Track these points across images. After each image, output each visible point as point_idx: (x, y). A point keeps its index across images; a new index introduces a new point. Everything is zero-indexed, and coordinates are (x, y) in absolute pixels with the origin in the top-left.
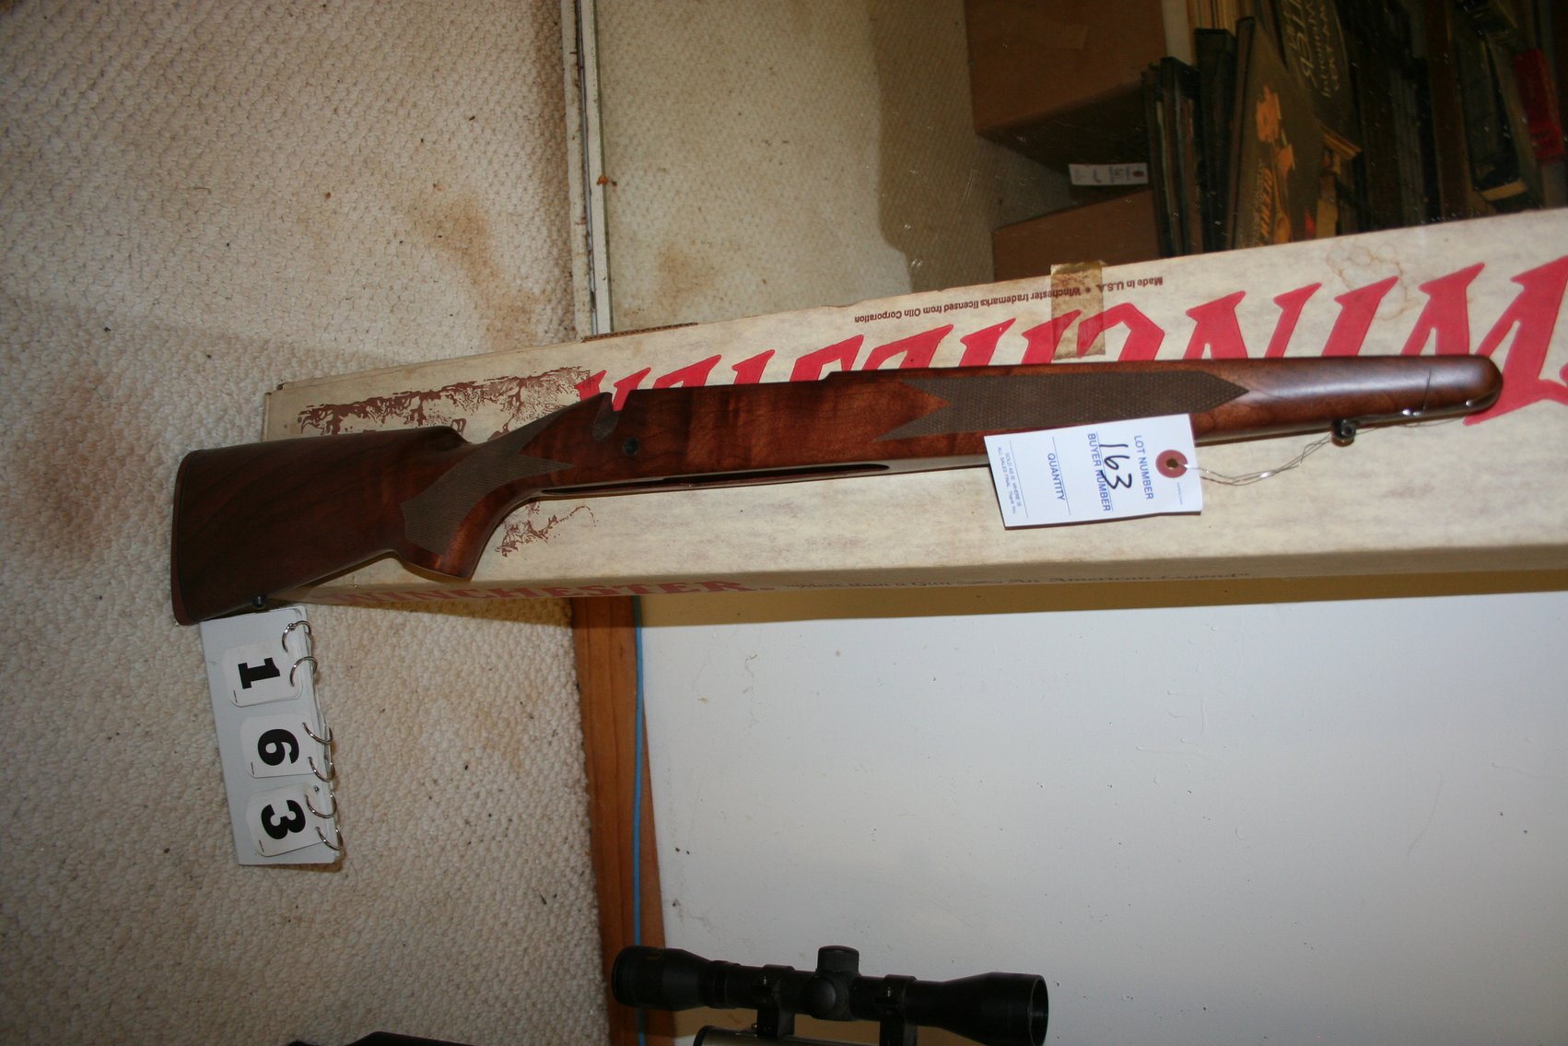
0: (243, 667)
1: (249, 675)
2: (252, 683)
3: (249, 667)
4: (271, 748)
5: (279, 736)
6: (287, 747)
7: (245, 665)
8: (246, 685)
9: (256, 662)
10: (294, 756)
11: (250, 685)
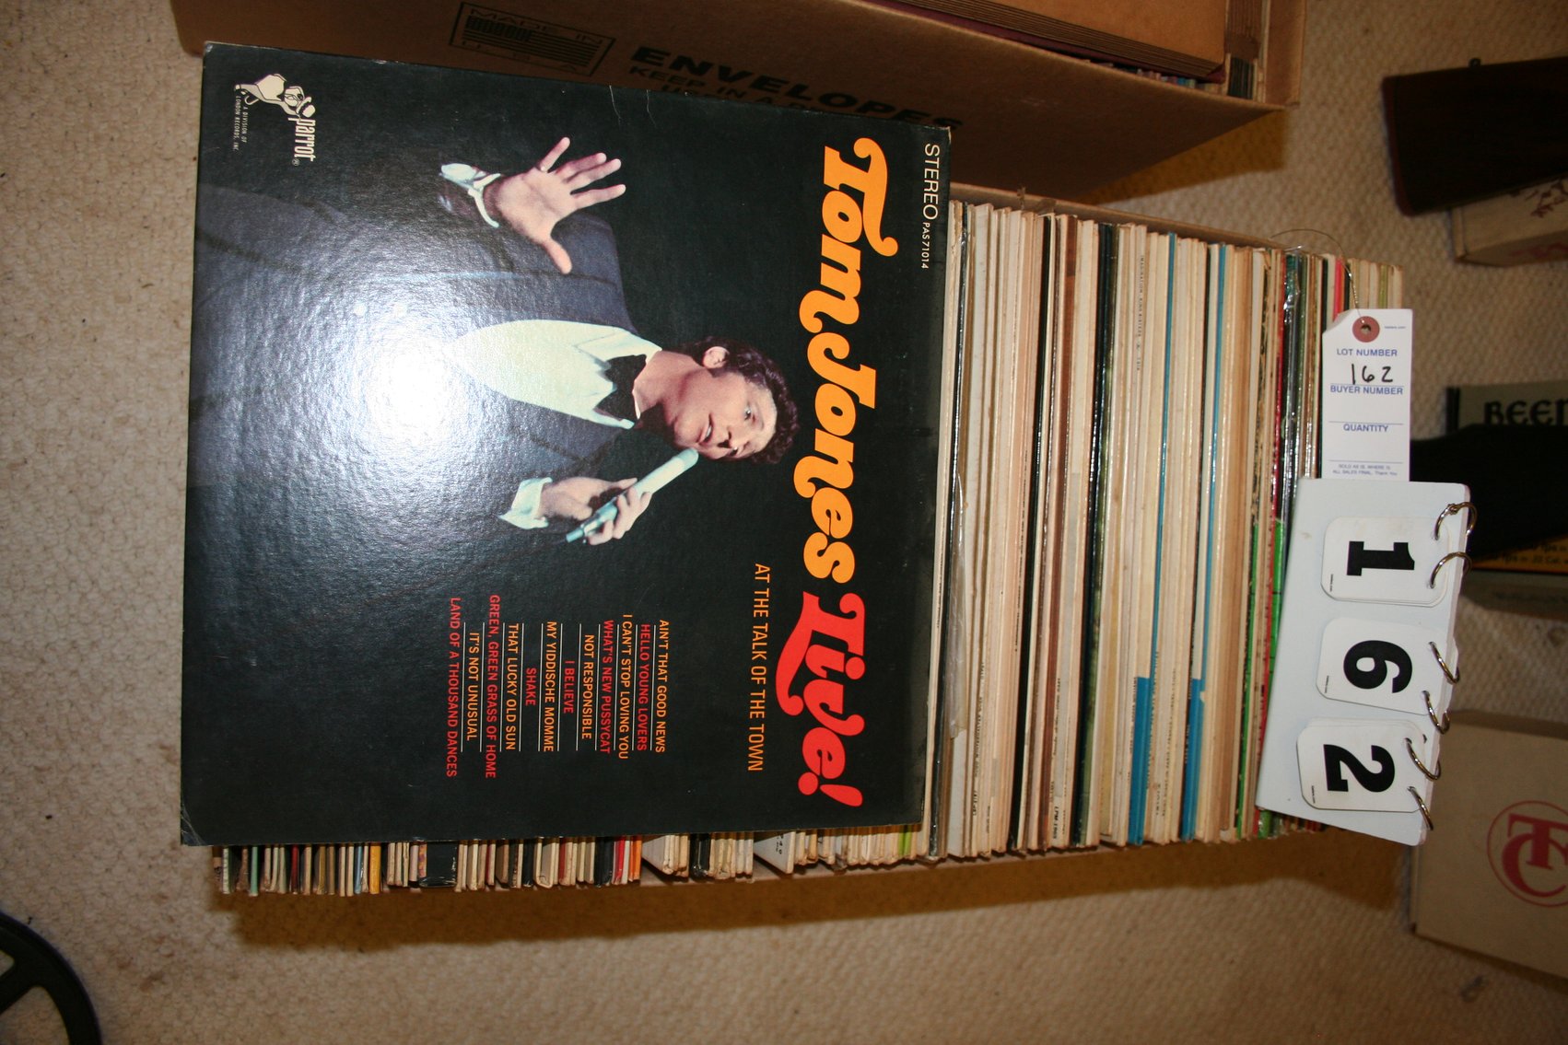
0: (1356, 548)
1: (1360, 559)
2: (1364, 571)
3: (1366, 548)
4: (1366, 664)
5: (1384, 651)
6: (1393, 670)
7: (1361, 544)
8: (1354, 569)
9: (1379, 542)
10: (1400, 684)
11: (1360, 574)
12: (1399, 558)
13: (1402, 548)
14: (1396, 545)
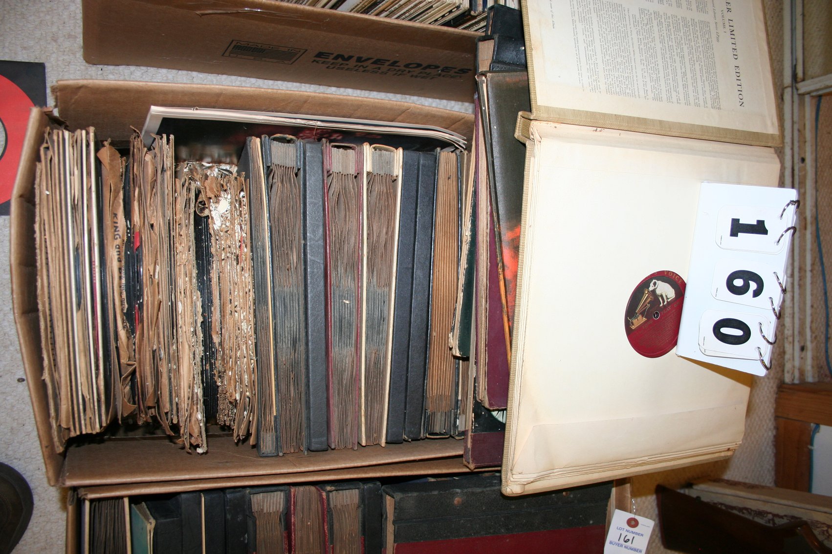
0: (735, 222)
1: (737, 228)
2: (739, 234)
3: (741, 222)
4: (738, 283)
5: (749, 276)
6: (753, 286)
7: (739, 220)
8: (734, 233)
9: (749, 221)
10: (757, 293)
11: (737, 236)
12: (760, 228)
13: (761, 223)
14: (758, 221)
